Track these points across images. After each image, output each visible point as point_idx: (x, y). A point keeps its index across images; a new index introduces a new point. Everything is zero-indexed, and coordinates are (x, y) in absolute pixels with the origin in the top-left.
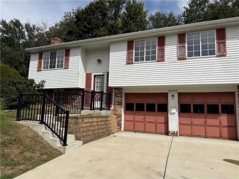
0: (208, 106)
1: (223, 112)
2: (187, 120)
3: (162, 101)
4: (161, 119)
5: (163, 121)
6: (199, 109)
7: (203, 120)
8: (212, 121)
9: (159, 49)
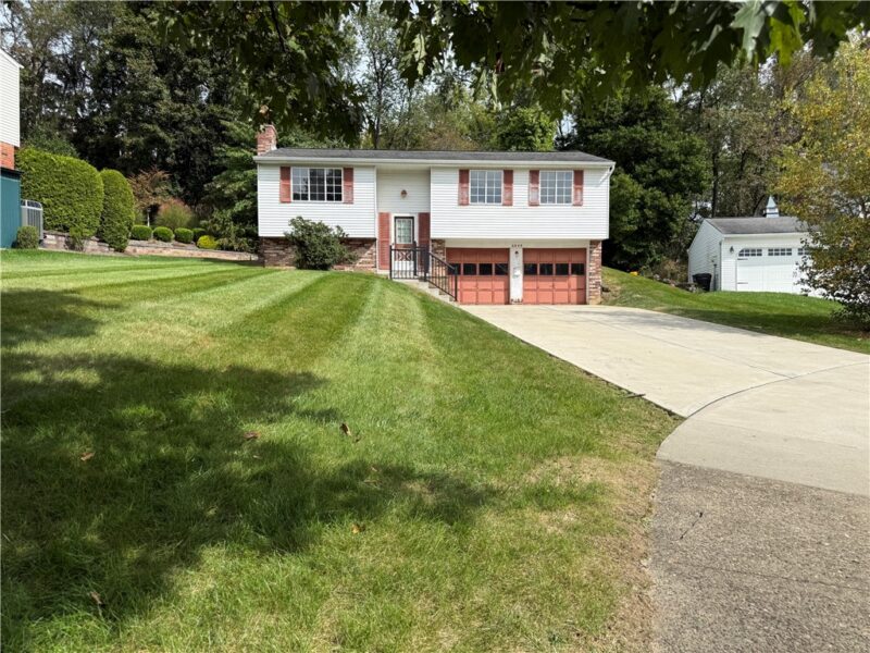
0: (557, 265)
1: (573, 273)
2: (532, 285)
3: (500, 260)
4: (500, 284)
5: (503, 287)
6: (546, 270)
7: (551, 284)
8: (561, 284)
9: (505, 188)
